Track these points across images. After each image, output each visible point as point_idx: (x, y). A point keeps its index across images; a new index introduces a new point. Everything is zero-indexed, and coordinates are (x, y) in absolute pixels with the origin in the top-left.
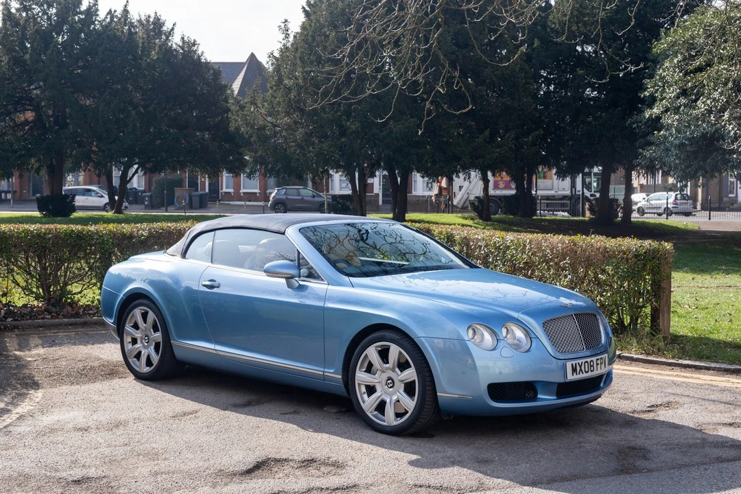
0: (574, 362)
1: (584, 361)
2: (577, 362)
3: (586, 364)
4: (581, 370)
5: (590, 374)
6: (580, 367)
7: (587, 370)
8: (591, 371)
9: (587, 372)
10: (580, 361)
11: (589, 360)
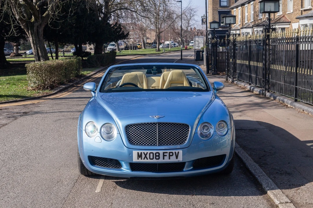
0: (140, 152)
1: (149, 152)
2: (143, 152)
3: (151, 155)
4: (146, 157)
5: (155, 161)
6: (146, 155)
7: (151, 157)
8: (156, 159)
9: (153, 159)
10: (146, 152)
11: (154, 152)
